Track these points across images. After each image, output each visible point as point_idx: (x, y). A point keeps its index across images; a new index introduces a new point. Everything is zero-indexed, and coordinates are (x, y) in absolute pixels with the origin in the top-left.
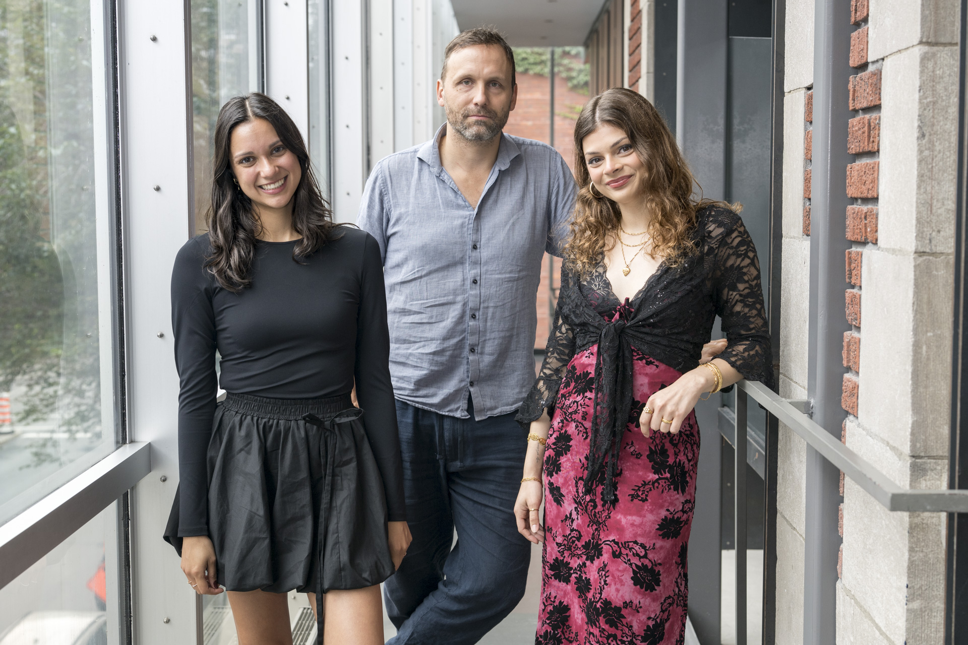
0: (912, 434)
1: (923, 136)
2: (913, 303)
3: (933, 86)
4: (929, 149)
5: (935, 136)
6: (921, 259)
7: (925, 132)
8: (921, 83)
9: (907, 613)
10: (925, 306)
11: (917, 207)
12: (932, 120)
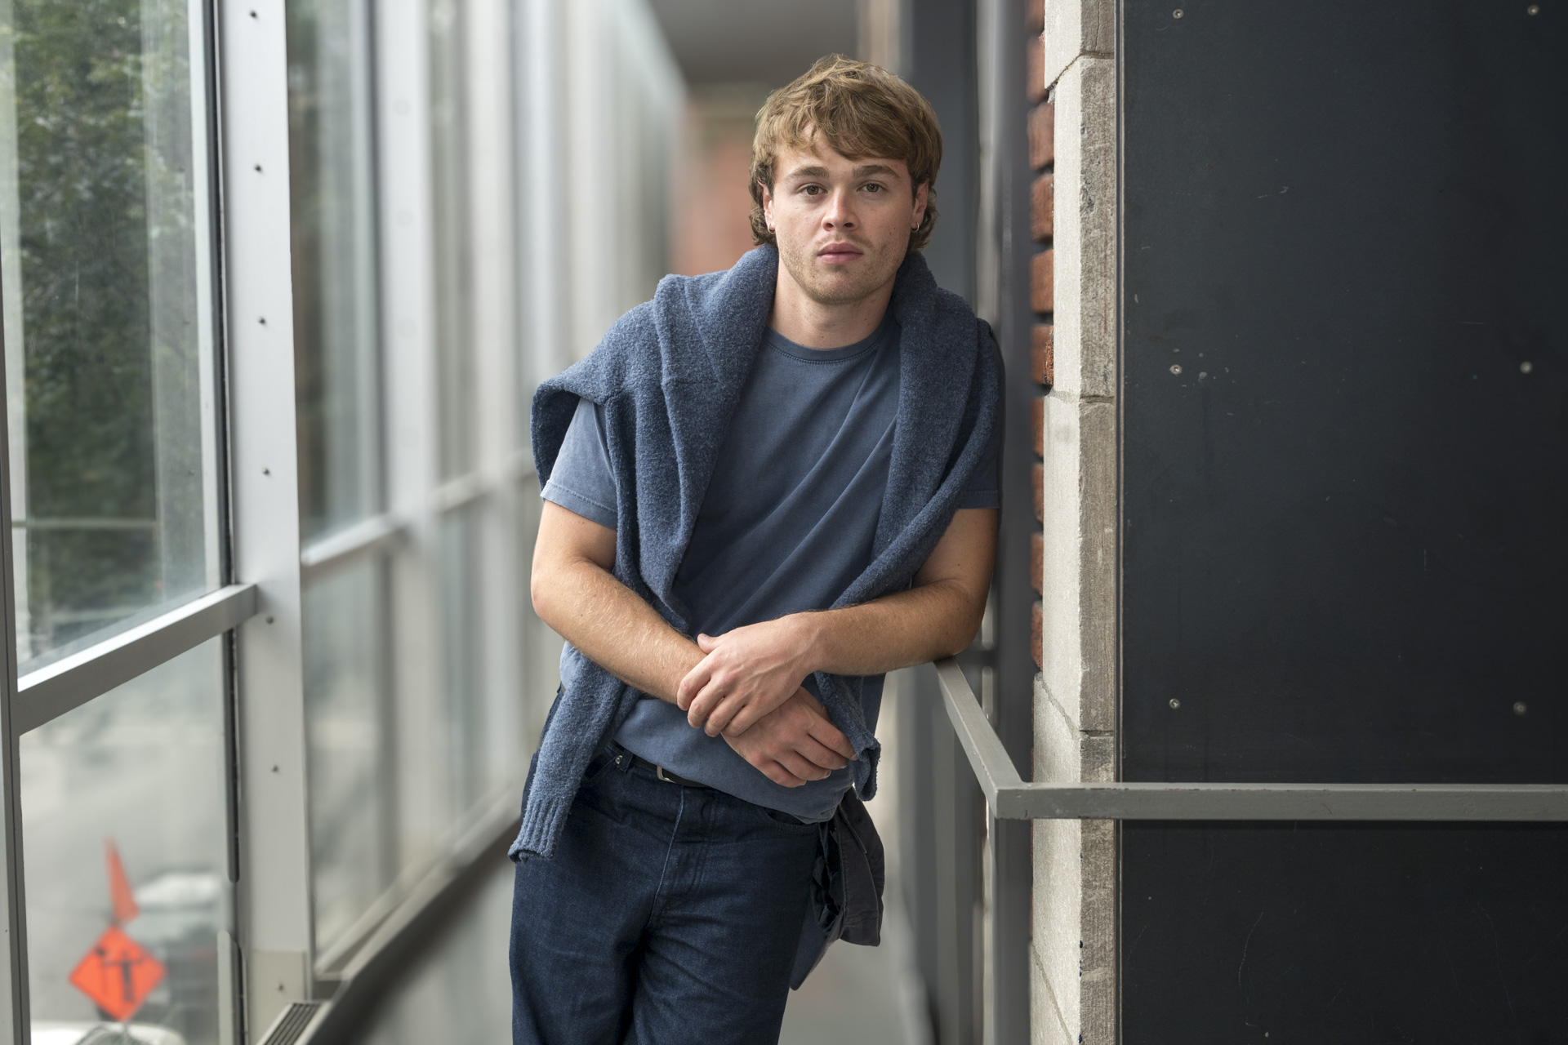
0: (1084, 694)
1: (1091, 204)
2: (1081, 480)
3: (1105, 123)
4: (1100, 226)
5: (1109, 205)
6: (1091, 407)
7: (1092, 198)
8: (1084, 118)
9: (1081, 989)
10: (1099, 485)
11: (1083, 322)
12: (1103, 179)
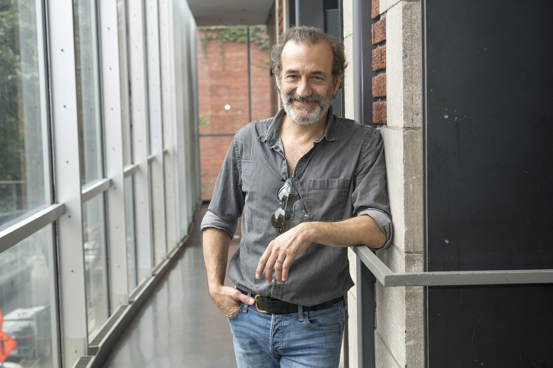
0: (406, 239)
1: (406, 56)
2: (404, 159)
3: (411, 25)
4: (410, 64)
5: (413, 56)
6: (407, 132)
7: (407, 54)
8: (403, 24)
9: (406, 348)
10: (411, 160)
11: (404, 100)
12: (411, 46)
